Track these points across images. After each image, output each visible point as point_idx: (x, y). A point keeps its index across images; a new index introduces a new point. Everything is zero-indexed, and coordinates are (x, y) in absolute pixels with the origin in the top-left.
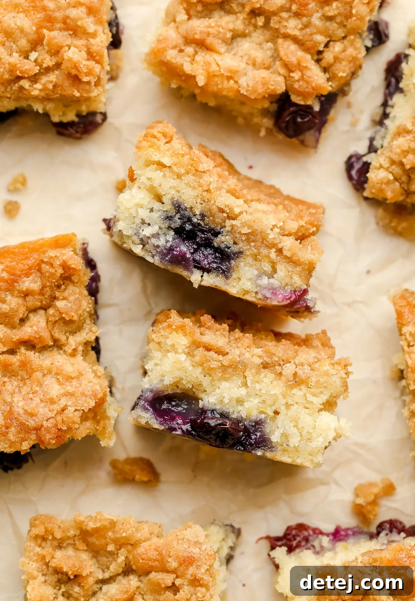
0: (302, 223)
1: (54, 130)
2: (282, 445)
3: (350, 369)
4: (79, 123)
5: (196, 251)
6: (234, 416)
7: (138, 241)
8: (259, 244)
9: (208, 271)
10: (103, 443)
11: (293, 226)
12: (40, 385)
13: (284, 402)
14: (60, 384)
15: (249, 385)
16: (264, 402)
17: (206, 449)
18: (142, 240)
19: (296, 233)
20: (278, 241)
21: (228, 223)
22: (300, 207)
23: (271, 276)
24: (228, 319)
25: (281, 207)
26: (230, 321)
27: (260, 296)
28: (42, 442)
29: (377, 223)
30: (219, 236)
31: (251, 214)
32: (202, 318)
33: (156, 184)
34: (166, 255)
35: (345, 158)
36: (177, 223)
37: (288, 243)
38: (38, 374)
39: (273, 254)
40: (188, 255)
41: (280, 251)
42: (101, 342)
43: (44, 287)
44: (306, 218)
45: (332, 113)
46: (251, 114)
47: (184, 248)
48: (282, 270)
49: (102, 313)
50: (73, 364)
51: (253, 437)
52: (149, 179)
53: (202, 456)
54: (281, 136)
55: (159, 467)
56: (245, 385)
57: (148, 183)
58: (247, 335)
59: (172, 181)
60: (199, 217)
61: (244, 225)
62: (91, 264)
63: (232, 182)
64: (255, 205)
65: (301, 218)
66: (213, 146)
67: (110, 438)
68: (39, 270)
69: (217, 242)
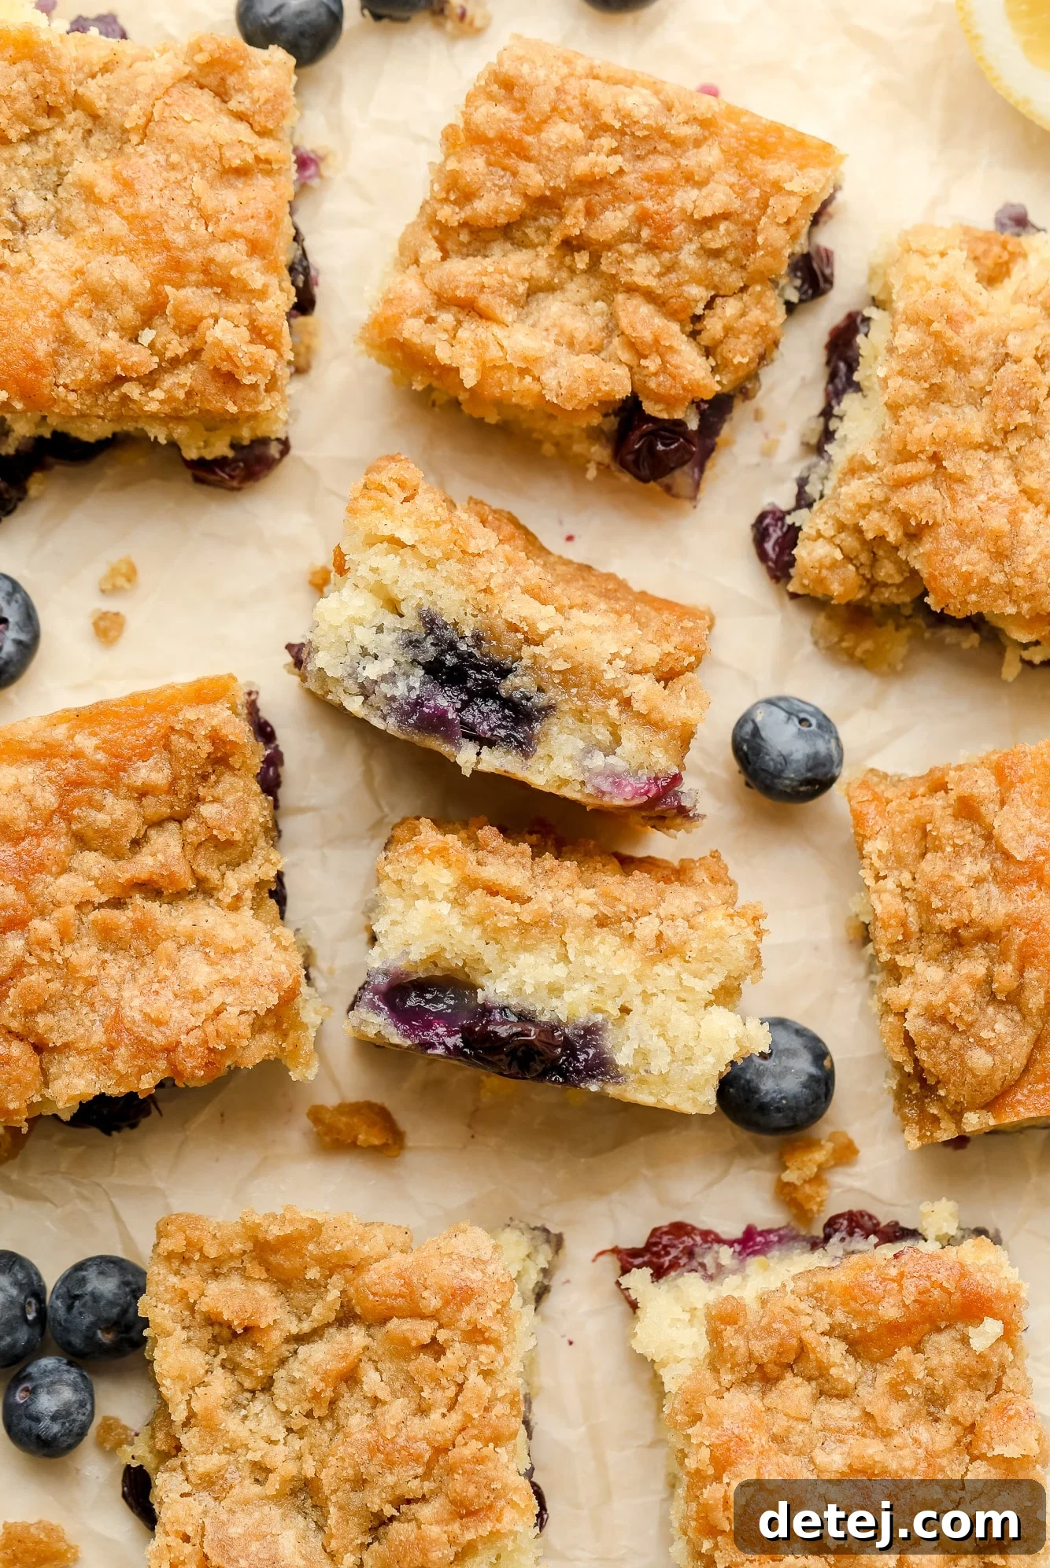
0: (668, 648)
1: (188, 474)
2: (636, 1072)
3: (764, 924)
4: (235, 460)
5: (465, 704)
6: (544, 1018)
7: (355, 689)
8: (585, 690)
9: (491, 743)
10: (294, 1075)
11: (651, 654)
12: (173, 965)
13: (639, 989)
14: (211, 963)
15: (572, 958)
16: (601, 990)
17: (494, 1084)
18: (362, 686)
19: (657, 668)
20: (622, 685)
21: (527, 650)
22: (666, 616)
23: (609, 751)
24: (531, 833)
25: (628, 617)
26: (534, 838)
27: (589, 789)
28: (180, 1074)
29: (816, 643)
30: (510, 676)
31: (571, 633)
32: (480, 833)
33: (387, 579)
34: (409, 715)
35: (753, 520)
36: (430, 652)
37: (643, 688)
38: (169, 946)
39: (613, 709)
40: (451, 715)
41: (626, 703)
42: (286, 880)
43: (175, 779)
44: (676, 639)
45: (726, 430)
46: (569, 437)
47: (444, 701)
48: (632, 740)
49: (288, 825)
50: (234, 925)
51: (582, 1057)
52: (375, 570)
53: (486, 1097)
54: (626, 478)
55: (403, 1121)
56: (565, 958)
57: (372, 578)
58: (568, 863)
59: (418, 573)
60: (471, 642)
61: (557, 654)
62: (264, 732)
63: (533, 572)
64: (577, 614)
65: (667, 638)
66: (497, 500)
67: (307, 1065)
68: (167, 747)
69: (505, 687)
